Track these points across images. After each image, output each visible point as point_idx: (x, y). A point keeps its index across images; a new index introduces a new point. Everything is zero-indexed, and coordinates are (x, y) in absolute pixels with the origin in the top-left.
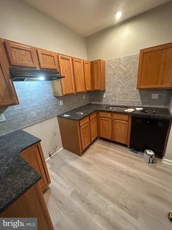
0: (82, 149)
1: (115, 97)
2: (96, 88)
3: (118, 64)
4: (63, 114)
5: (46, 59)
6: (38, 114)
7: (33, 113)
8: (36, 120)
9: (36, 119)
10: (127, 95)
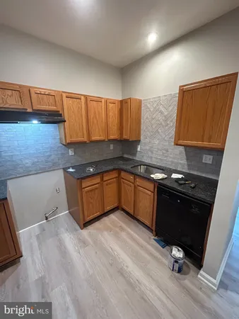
0: (84, 219)
1: (152, 152)
2: (125, 137)
3: (157, 105)
4: (69, 168)
5: (42, 99)
6: (33, 164)
7: (27, 161)
8: (31, 171)
9: (30, 169)
10: (167, 151)
